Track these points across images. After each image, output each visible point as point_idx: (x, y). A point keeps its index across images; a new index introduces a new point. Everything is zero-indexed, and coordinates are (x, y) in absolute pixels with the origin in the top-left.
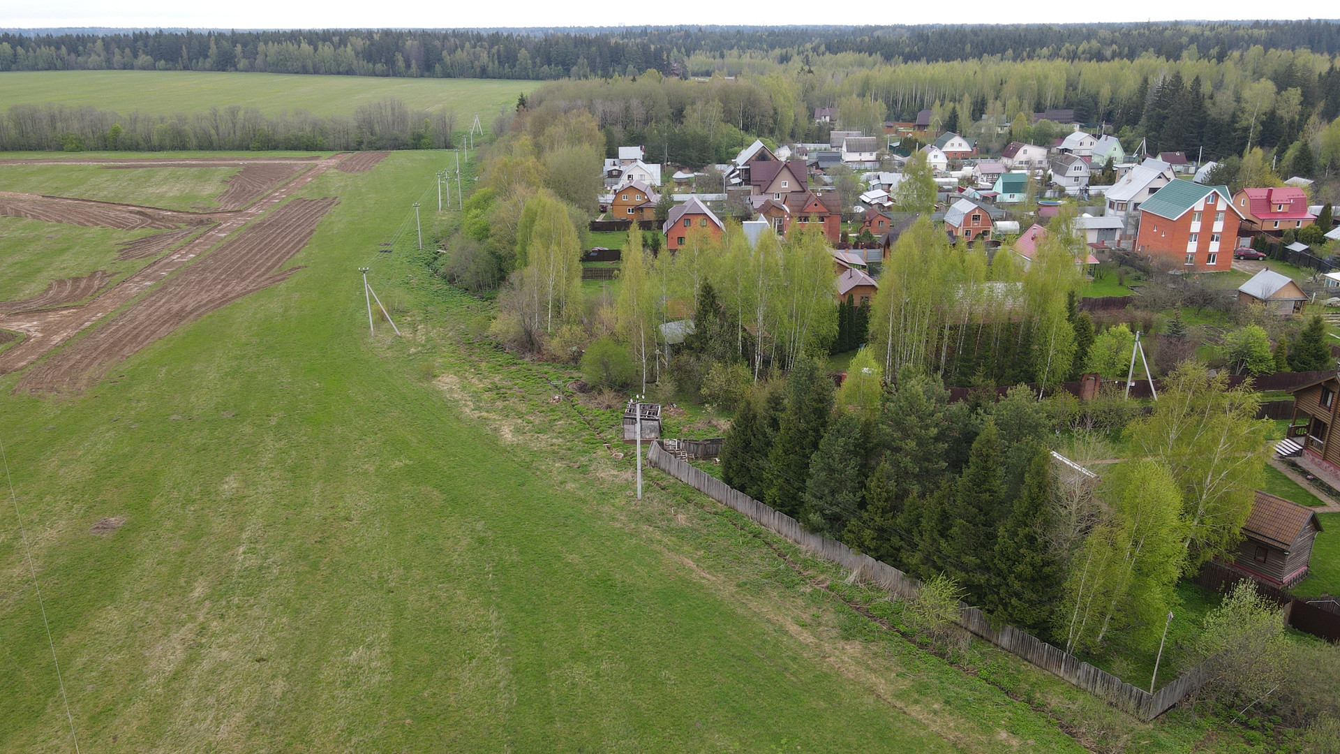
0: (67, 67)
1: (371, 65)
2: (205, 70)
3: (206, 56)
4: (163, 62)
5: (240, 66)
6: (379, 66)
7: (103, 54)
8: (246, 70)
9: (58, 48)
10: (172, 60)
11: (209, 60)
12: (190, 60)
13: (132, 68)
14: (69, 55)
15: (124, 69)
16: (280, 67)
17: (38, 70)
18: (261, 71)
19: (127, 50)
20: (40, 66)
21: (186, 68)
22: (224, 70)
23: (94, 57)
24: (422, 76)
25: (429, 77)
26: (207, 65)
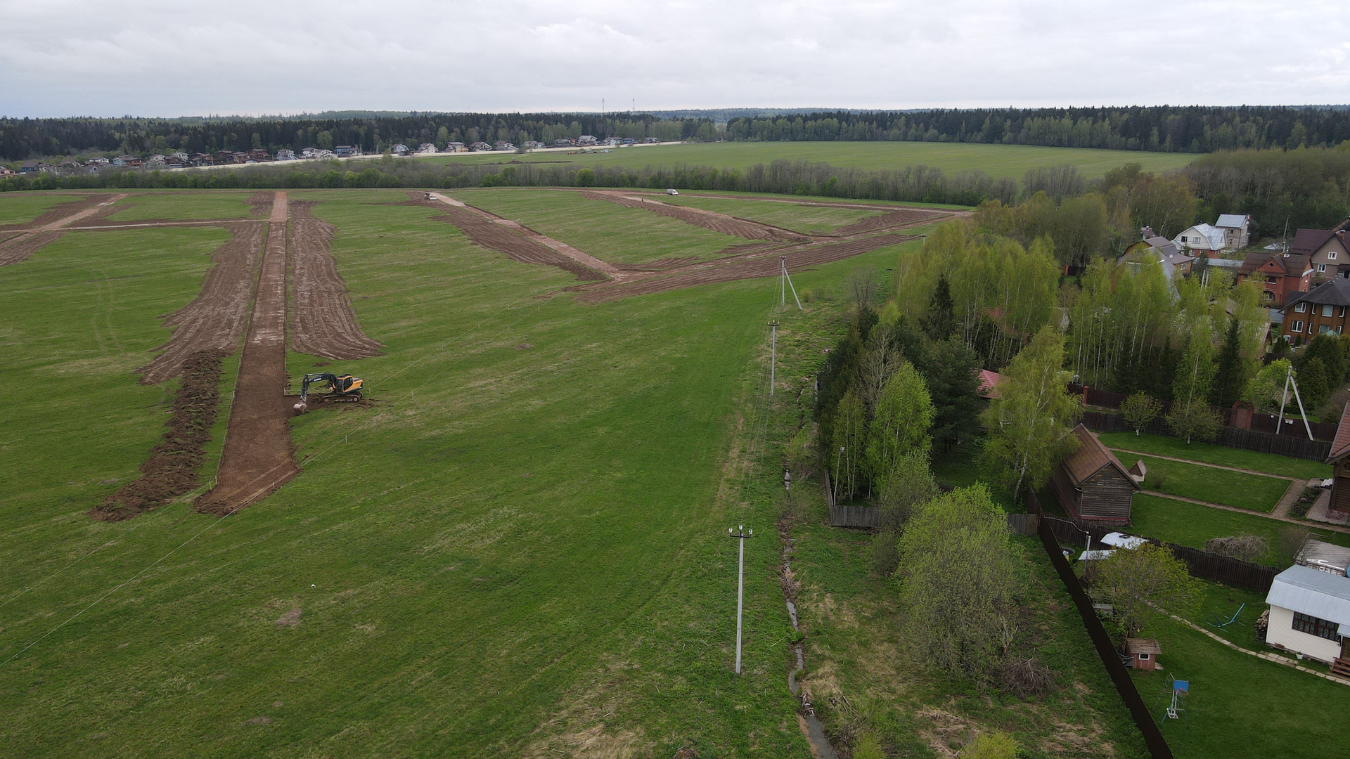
0: (874, 138)
1: (1124, 139)
2: (976, 142)
3: (980, 130)
4: (945, 135)
5: (1005, 139)
6: (1132, 140)
7: (903, 128)
8: (1009, 143)
9: (871, 123)
10: (952, 134)
11: (981, 133)
12: (966, 133)
13: (921, 140)
14: (877, 128)
15: (916, 140)
16: (1040, 140)
17: (853, 140)
18: (1022, 143)
19: (922, 125)
20: (854, 138)
21: (962, 141)
22: (991, 143)
23: (895, 131)
24: (1175, 151)
25: (1184, 152)
26: (979, 138)
